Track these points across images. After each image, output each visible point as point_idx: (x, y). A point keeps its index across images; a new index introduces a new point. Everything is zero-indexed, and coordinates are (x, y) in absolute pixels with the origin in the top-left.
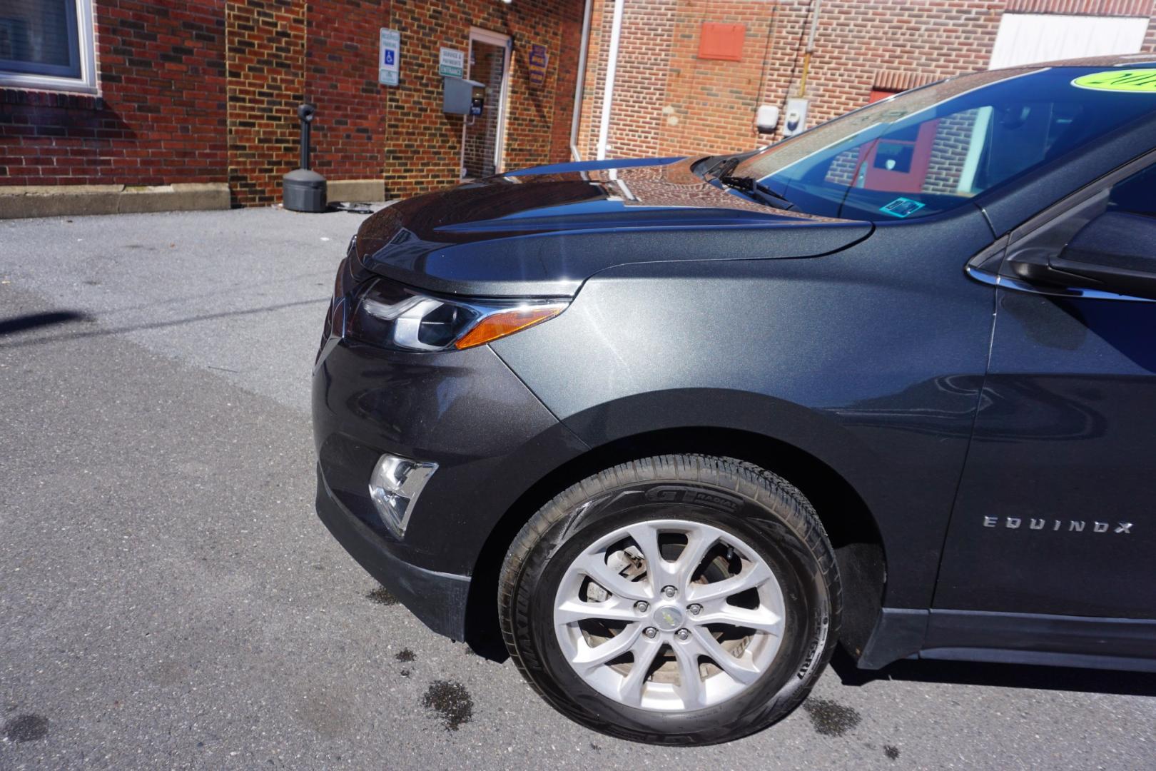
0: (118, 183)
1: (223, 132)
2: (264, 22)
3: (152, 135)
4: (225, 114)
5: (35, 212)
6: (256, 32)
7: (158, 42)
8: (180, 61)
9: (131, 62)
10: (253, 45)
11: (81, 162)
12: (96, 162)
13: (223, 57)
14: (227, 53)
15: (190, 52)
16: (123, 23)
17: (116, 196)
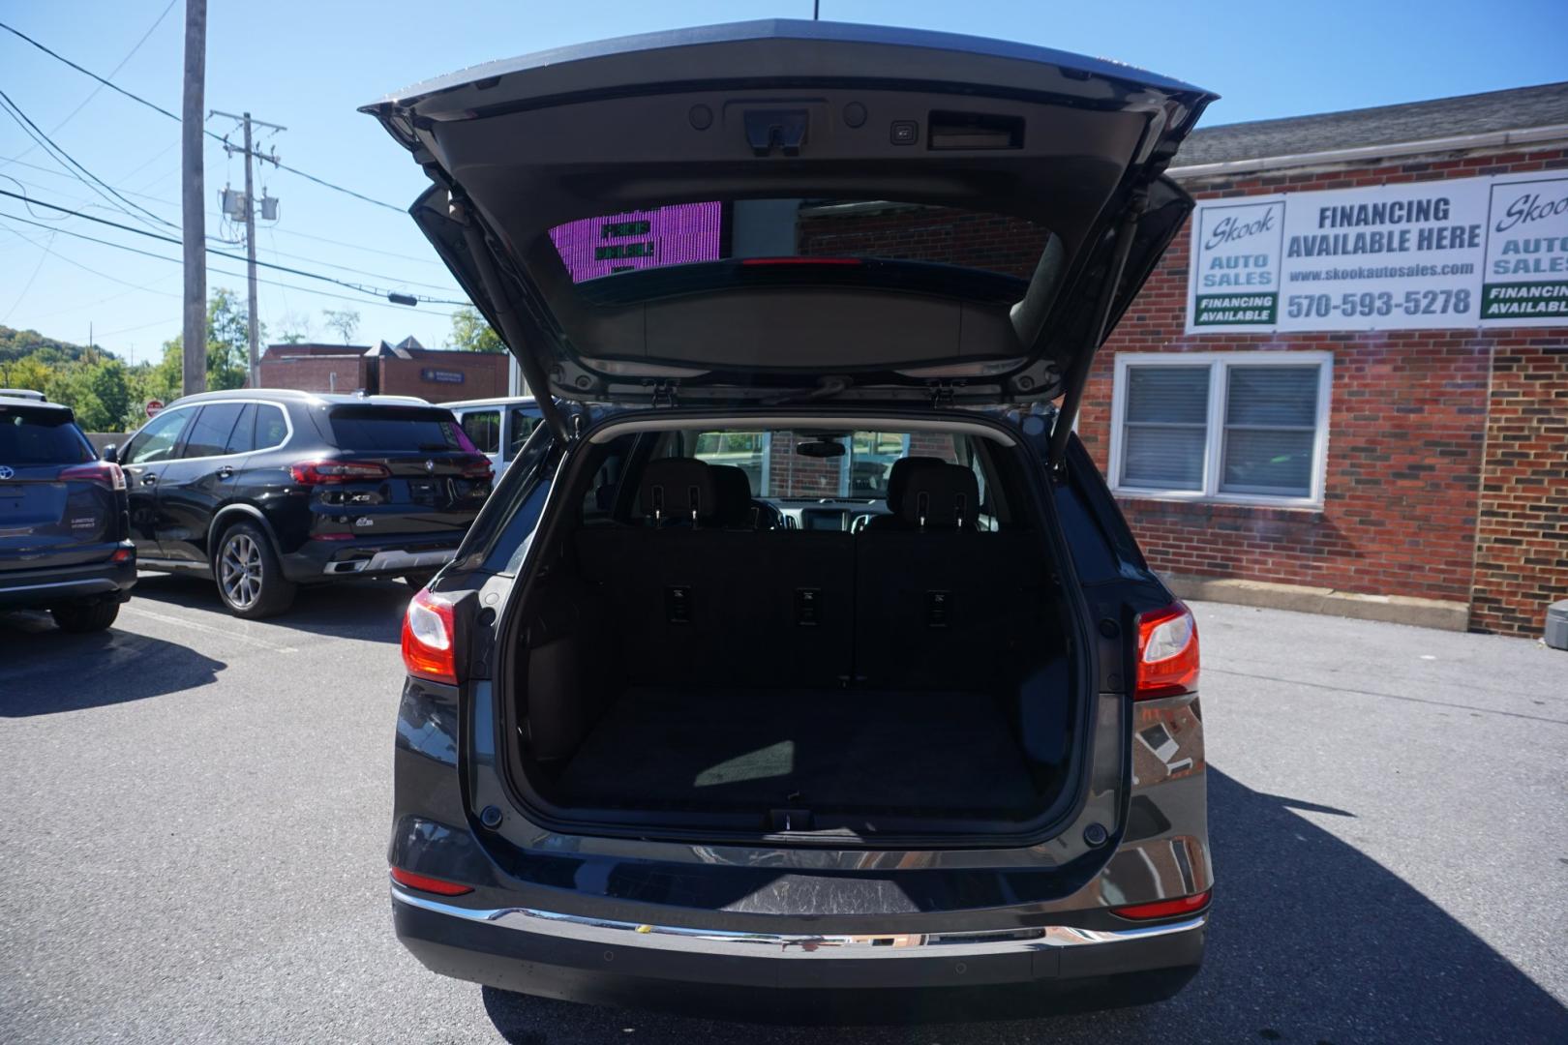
0: (1327, 587)
1: (1470, 548)
2: (1547, 430)
3: (1373, 547)
4: (1474, 530)
5: (1244, 601)
6: (1533, 441)
7: (1392, 462)
8: (1417, 477)
9: (1358, 482)
10: (1527, 455)
11: (1293, 566)
12: (1307, 567)
13: (1478, 471)
14: (1483, 466)
15: (1431, 468)
16: (1354, 449)
17: (1321, 598)
